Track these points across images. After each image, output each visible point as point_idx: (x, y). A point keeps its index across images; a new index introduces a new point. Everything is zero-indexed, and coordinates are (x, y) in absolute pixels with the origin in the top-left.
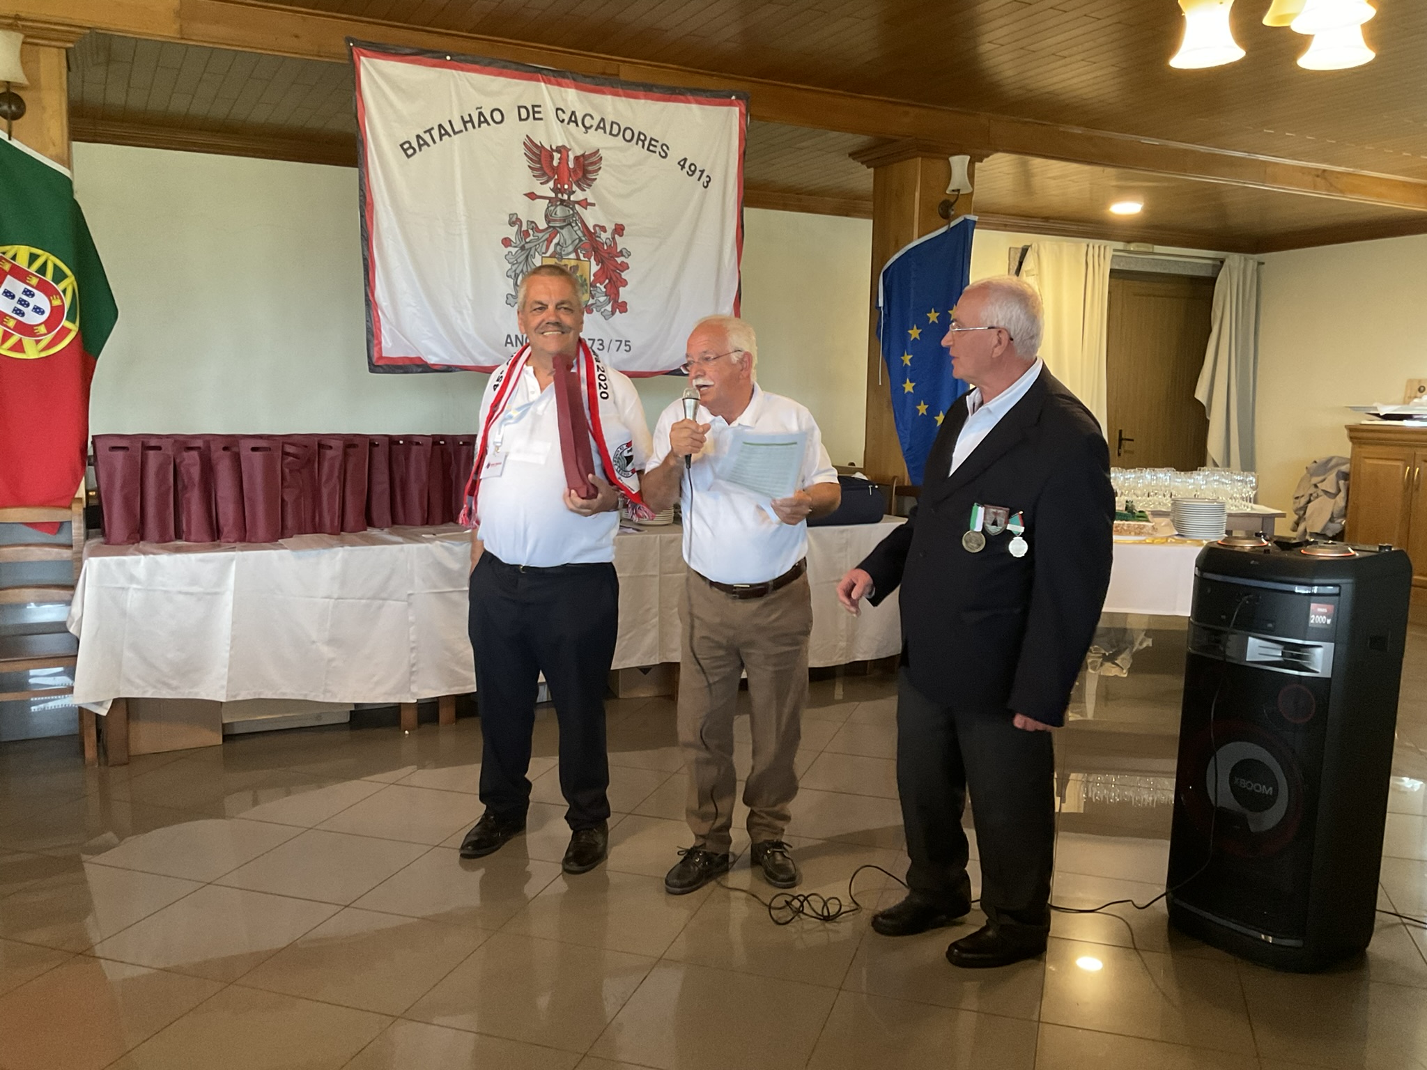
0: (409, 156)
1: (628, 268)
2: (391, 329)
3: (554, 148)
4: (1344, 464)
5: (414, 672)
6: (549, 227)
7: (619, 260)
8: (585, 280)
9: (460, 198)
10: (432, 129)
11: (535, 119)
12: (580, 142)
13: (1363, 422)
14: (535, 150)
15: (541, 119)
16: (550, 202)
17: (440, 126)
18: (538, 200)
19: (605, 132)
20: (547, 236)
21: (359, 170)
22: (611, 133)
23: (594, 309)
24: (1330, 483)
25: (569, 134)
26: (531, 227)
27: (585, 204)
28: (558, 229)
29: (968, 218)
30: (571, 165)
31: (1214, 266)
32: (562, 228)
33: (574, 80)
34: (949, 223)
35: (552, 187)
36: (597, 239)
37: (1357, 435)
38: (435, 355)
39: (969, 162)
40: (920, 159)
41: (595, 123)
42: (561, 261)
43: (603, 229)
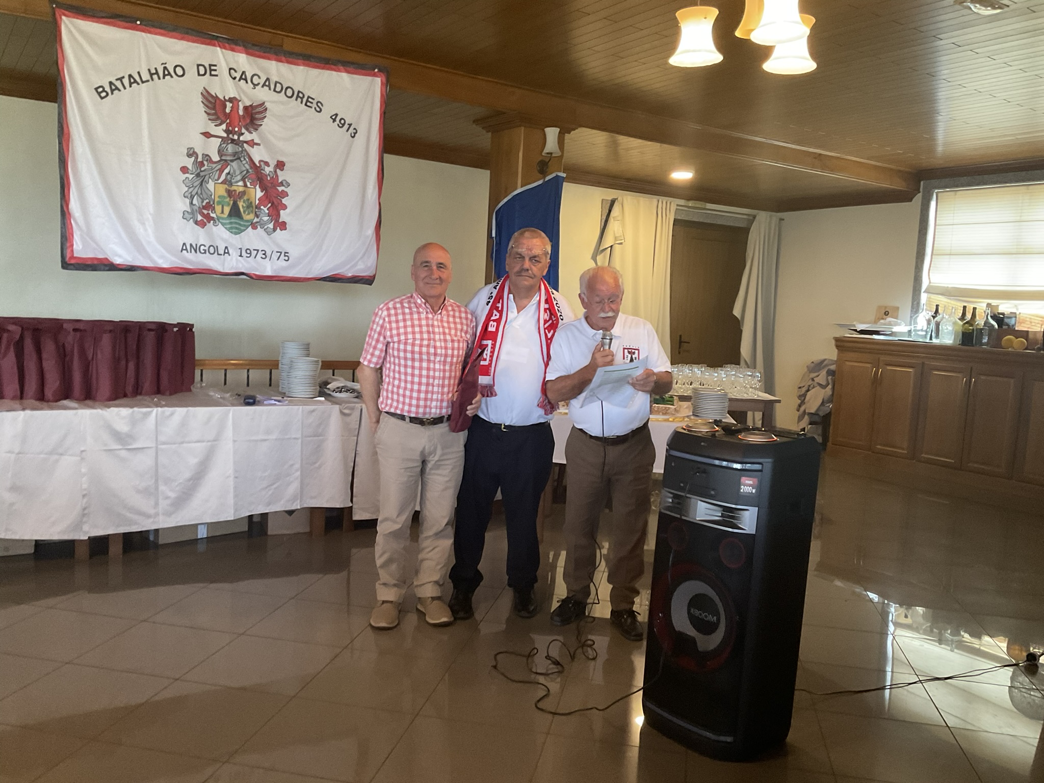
0: (102, 98)
1: (288, 196)
2: (81, 236)
3: (227, 98)
4: (834, 364)
5: (86, 514)
6: (221, 160)
7: (280, 189)
8: (251, 203)
9: (145, 133)
10: (123, 77)
11: (211, 75)
12: (249, 95)
13: (846, 336)
14: (210, 99)
15: (217, 76)
16: (222, 141)
17: (130, 76)
18: (212, 139)
19: (270, 89)
20: (220, 166)
21: (59, 107)
22: (275, 90)
23: (259, 227)
24: (822, 377)
25: (238, 88)
26: (206, 159)
27: (252, 143)
28: (229, 162)
29: (559, 175)
30: (241, 112)
31: (748, 220)
32: (232, 161)
33: (244, 46)
34: (544, 178)
35: (225, 128)
36: (262, 171)
37: (841, 344)
38: (120, 256)
39: (559, 133)
40: (523, 128)
41: (262, 81)
42: (231, 187)
43: (267, 164)
